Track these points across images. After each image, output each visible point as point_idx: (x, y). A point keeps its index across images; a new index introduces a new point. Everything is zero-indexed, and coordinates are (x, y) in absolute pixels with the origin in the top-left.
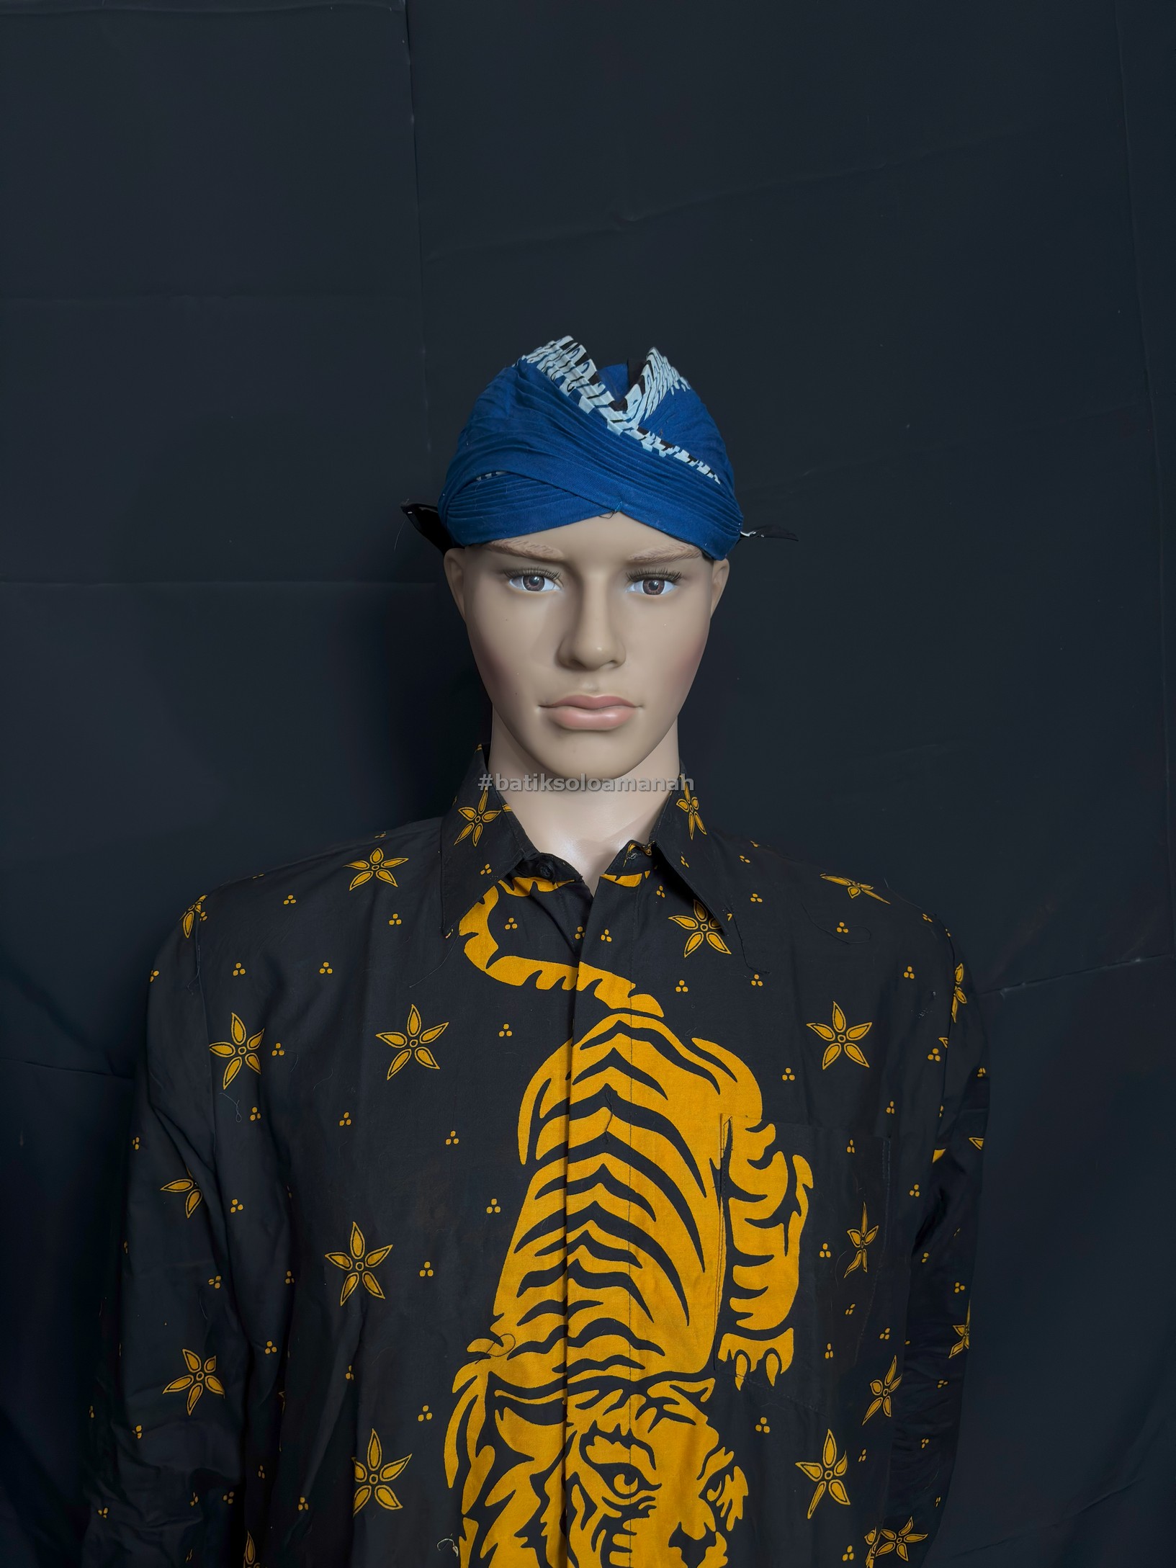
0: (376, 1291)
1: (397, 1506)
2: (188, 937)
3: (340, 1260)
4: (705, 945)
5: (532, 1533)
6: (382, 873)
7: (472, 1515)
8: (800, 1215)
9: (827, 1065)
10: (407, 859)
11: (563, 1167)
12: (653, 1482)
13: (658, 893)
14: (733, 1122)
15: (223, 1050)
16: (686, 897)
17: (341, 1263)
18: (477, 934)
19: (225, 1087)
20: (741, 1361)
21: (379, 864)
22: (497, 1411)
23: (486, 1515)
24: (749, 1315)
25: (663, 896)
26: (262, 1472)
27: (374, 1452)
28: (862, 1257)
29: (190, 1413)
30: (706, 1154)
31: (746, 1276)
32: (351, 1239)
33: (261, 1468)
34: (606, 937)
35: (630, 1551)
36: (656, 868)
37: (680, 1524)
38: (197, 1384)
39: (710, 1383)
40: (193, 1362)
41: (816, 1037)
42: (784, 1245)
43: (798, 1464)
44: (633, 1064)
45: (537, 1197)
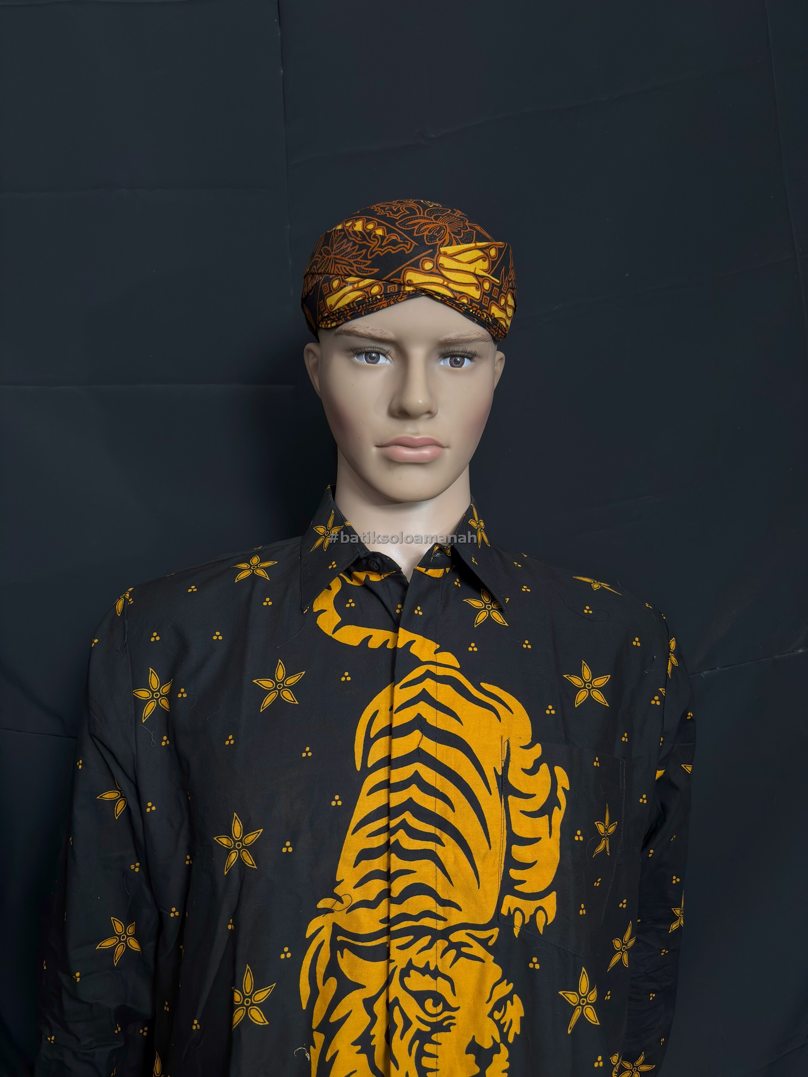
0: (251, 863)
1: (265, 1022)
2: (119, 615)
3: (224, 841)
4: (489, 619)
5: (364, 1043)
6: (258, 571)
7: (319, 1029)
8: (560, 809)
9: (578, 705)
10: (276, 562)
11: (387, 773)
12: (454, 1005)
13: (456, 583)
14: (511, 741)
15: (143, 694)
16: (476, 586)
17: (225, 843)
18: (326, 611)
19: (144, 721)
20: (518, 916)
21: (257, 565)
22: (338, 952)
23: (330, 1029)
24: (523, 882)
25: (459, 585)
26: (167, 1007)
27: (248, 981)
28: (606, 843)
29: (115, 964)
30: (491, 763)
31: (521, 853)
32: (233, 825)
33: (167, 1003)
34: (418, 611)
35: (437, 1057)
36: (454, 566)
37: (474, 1037)
38: (120, 944)
39: (495, 931)
40: (118, 927)
41: (570, 684)
42: (549, 830)
43: (561, 993)
44: (438, 700)
45: (368, 795)
